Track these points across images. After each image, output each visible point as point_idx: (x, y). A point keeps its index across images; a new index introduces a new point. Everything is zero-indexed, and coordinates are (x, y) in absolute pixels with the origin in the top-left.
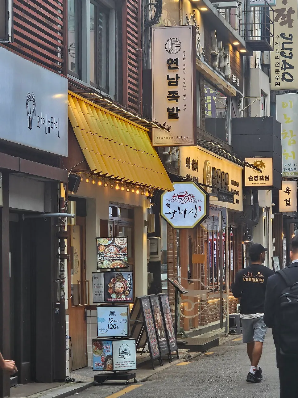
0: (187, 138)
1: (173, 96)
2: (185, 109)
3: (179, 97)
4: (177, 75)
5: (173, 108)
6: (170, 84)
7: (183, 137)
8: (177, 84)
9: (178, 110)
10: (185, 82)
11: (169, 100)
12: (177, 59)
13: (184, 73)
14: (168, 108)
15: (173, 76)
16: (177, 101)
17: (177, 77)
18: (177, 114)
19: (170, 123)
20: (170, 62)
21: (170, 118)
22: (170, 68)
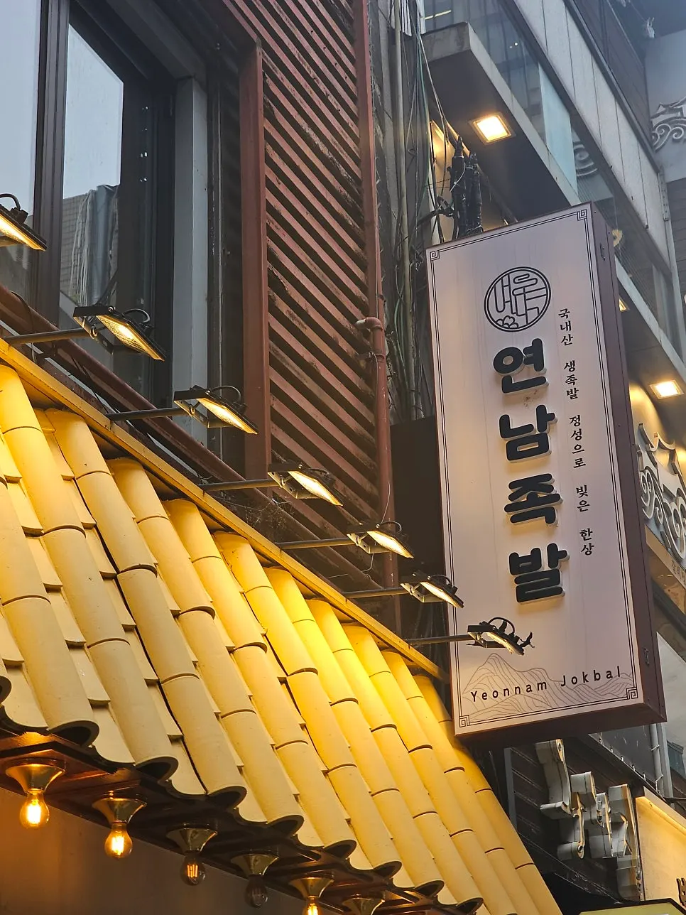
0: (609, 675)
1: (533, 500)
2: (588, 550)
3: (557, 497)
4: (541, 410)
5: (536, 552)
6: (513, 454)
7: (590, 678)
8: (544, 448)
9: (556, 555)
10: (578, 435)
11: (513, 520)
12: (537, 344)
13: (572, 394)
14: (514, 557)
15: (523, 417)
16: (551, 519)
17: (545, 418)
18: (554, 576)
19: (527, 620)
20: (508, 361)
21: (522, 596)
22: (508, 387)
